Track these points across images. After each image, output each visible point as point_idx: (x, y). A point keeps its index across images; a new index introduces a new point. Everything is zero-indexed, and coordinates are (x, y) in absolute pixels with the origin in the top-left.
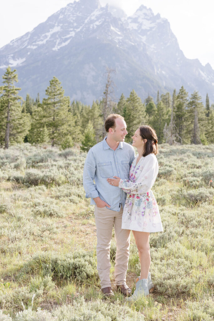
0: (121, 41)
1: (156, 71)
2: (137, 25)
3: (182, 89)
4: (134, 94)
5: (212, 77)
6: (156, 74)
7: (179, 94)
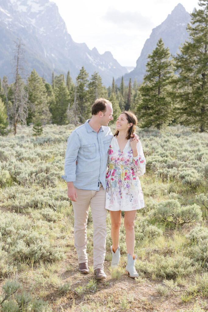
0: (11, 23)
1: (45, 54)
2: (26, 7)
3: (82, 70)
4: (35, 74)
5: (98, 60)
6: (46, 56)
7: (80, 74)
